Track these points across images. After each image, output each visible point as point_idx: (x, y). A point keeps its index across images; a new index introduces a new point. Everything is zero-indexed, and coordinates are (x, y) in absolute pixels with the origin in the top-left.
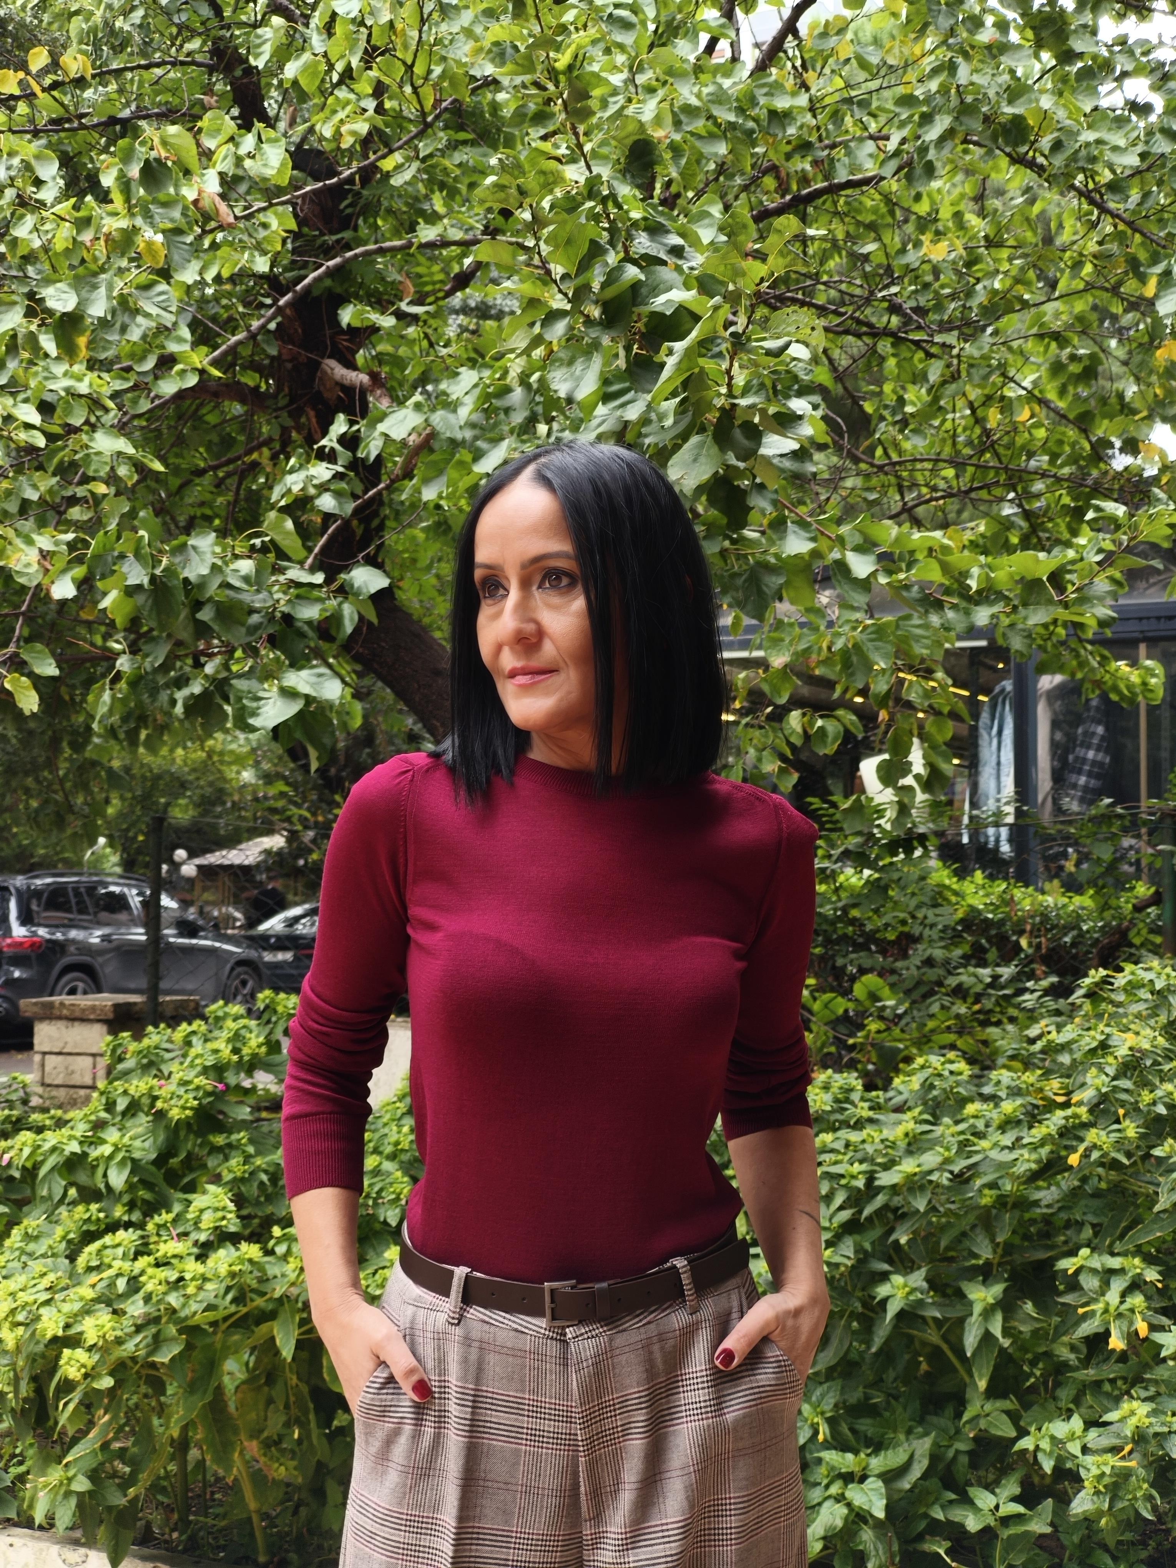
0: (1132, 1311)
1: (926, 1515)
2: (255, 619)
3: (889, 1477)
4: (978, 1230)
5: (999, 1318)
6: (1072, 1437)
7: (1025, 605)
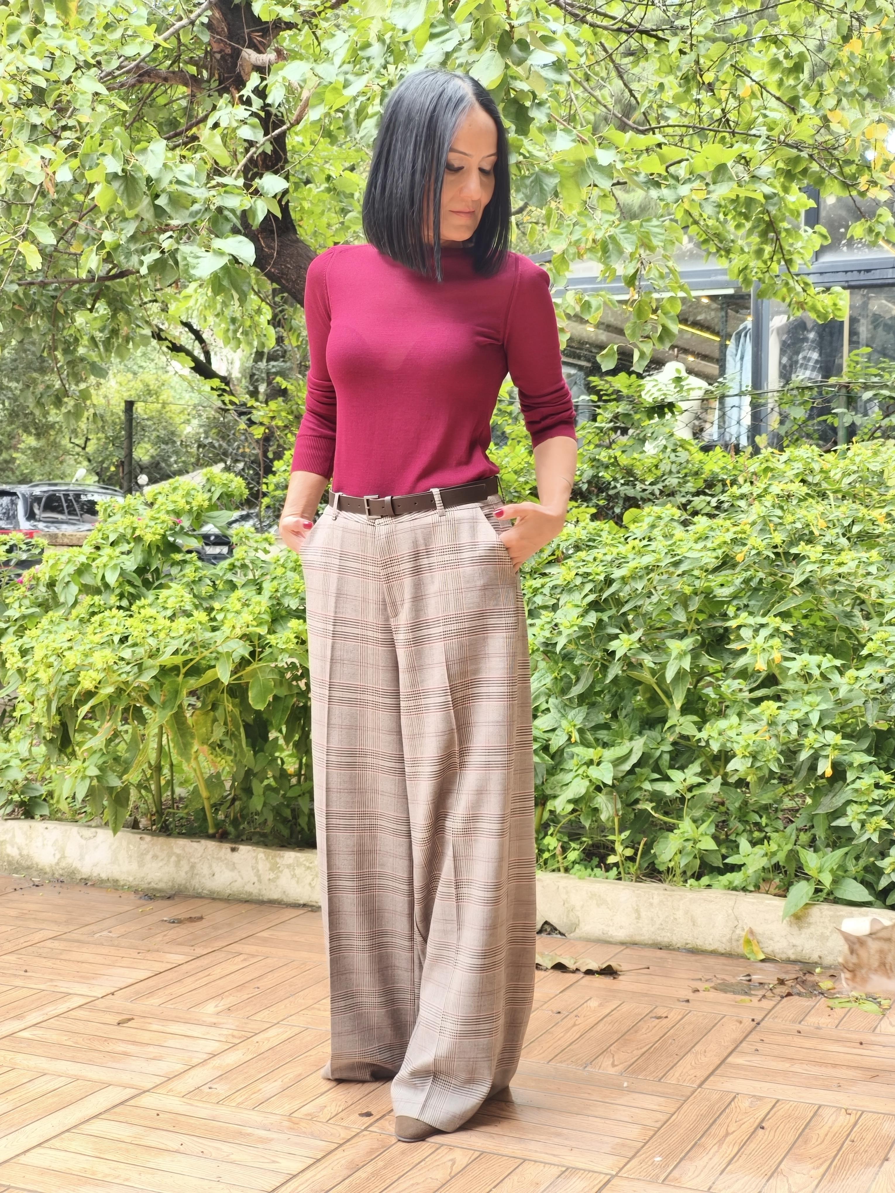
0: (772, 647)
1: (640, 789)
2: (196, 207)
3: (618, 762)
4: (678, 606)
5: (688, 658)
6: (731, 727)
7: (714, 183)
